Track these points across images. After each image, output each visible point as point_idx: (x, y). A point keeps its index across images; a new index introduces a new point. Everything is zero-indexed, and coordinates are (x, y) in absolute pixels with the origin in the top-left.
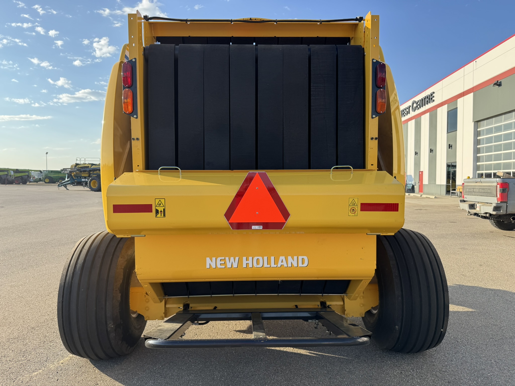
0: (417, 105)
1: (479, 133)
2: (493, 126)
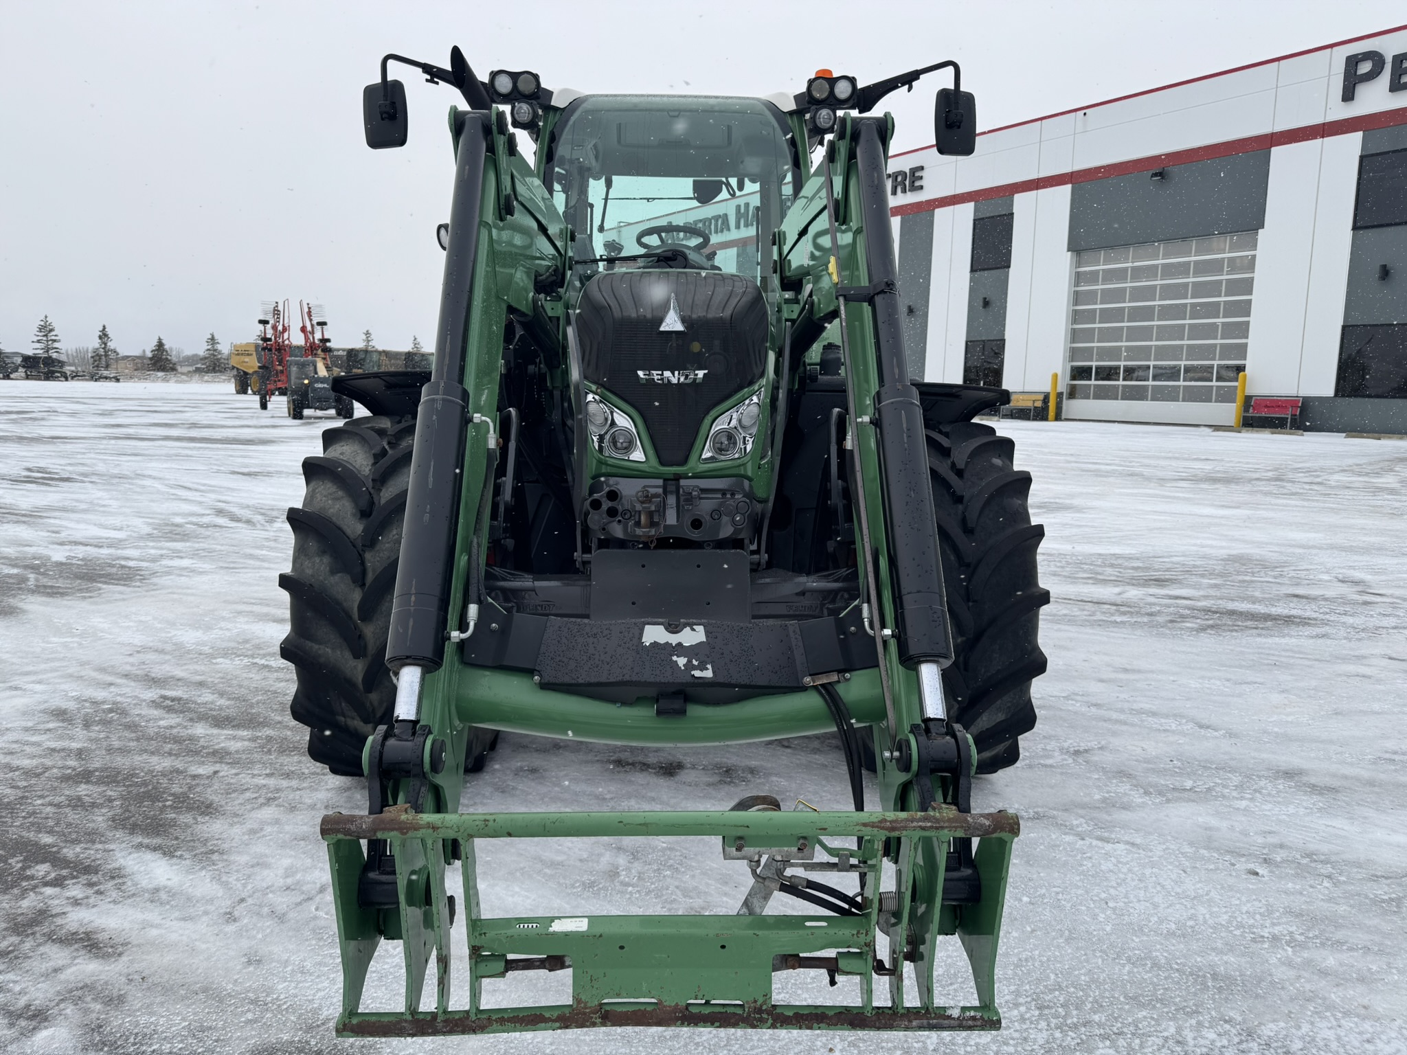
1: (1078, 278)
2: (1130, 265)
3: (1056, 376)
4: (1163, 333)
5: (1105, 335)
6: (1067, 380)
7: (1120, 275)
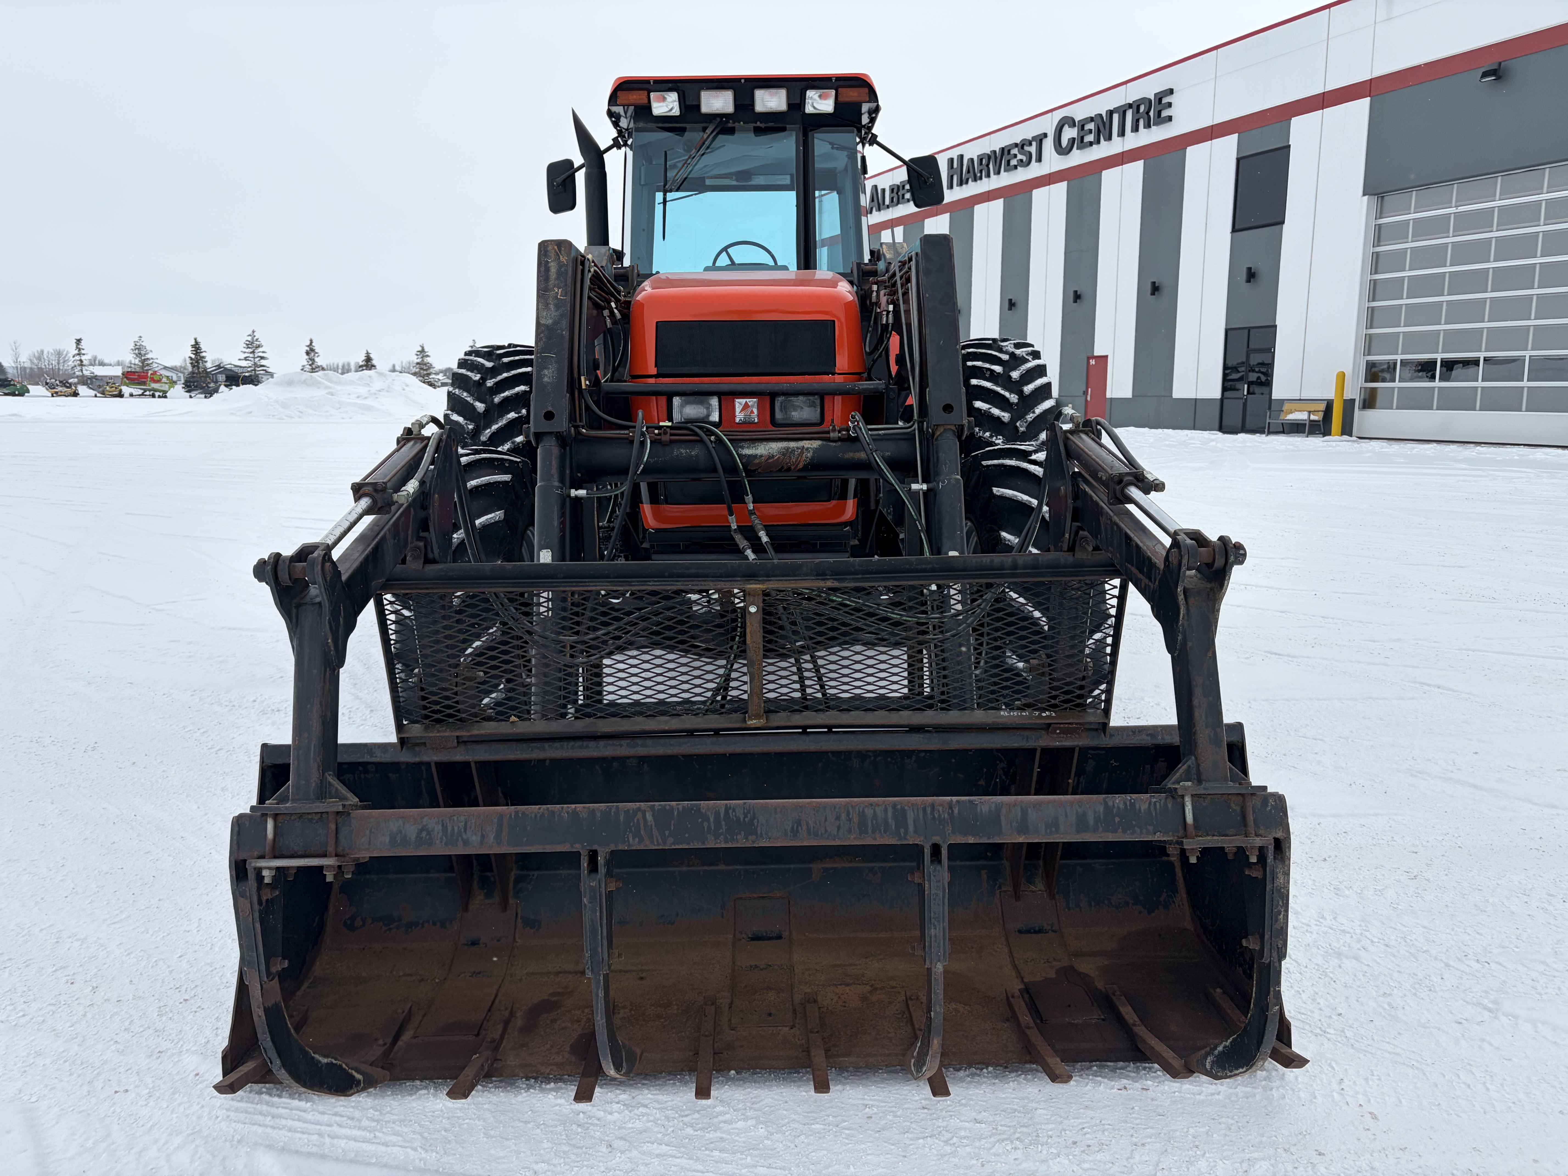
0: (1082, 134)
1: (1379, 234)
2: (1453, 210)
3: (1342, 376)
4: (1501, 309)
5: (1416, 314)
6: (1361, 382)
7: (1439, 226)
